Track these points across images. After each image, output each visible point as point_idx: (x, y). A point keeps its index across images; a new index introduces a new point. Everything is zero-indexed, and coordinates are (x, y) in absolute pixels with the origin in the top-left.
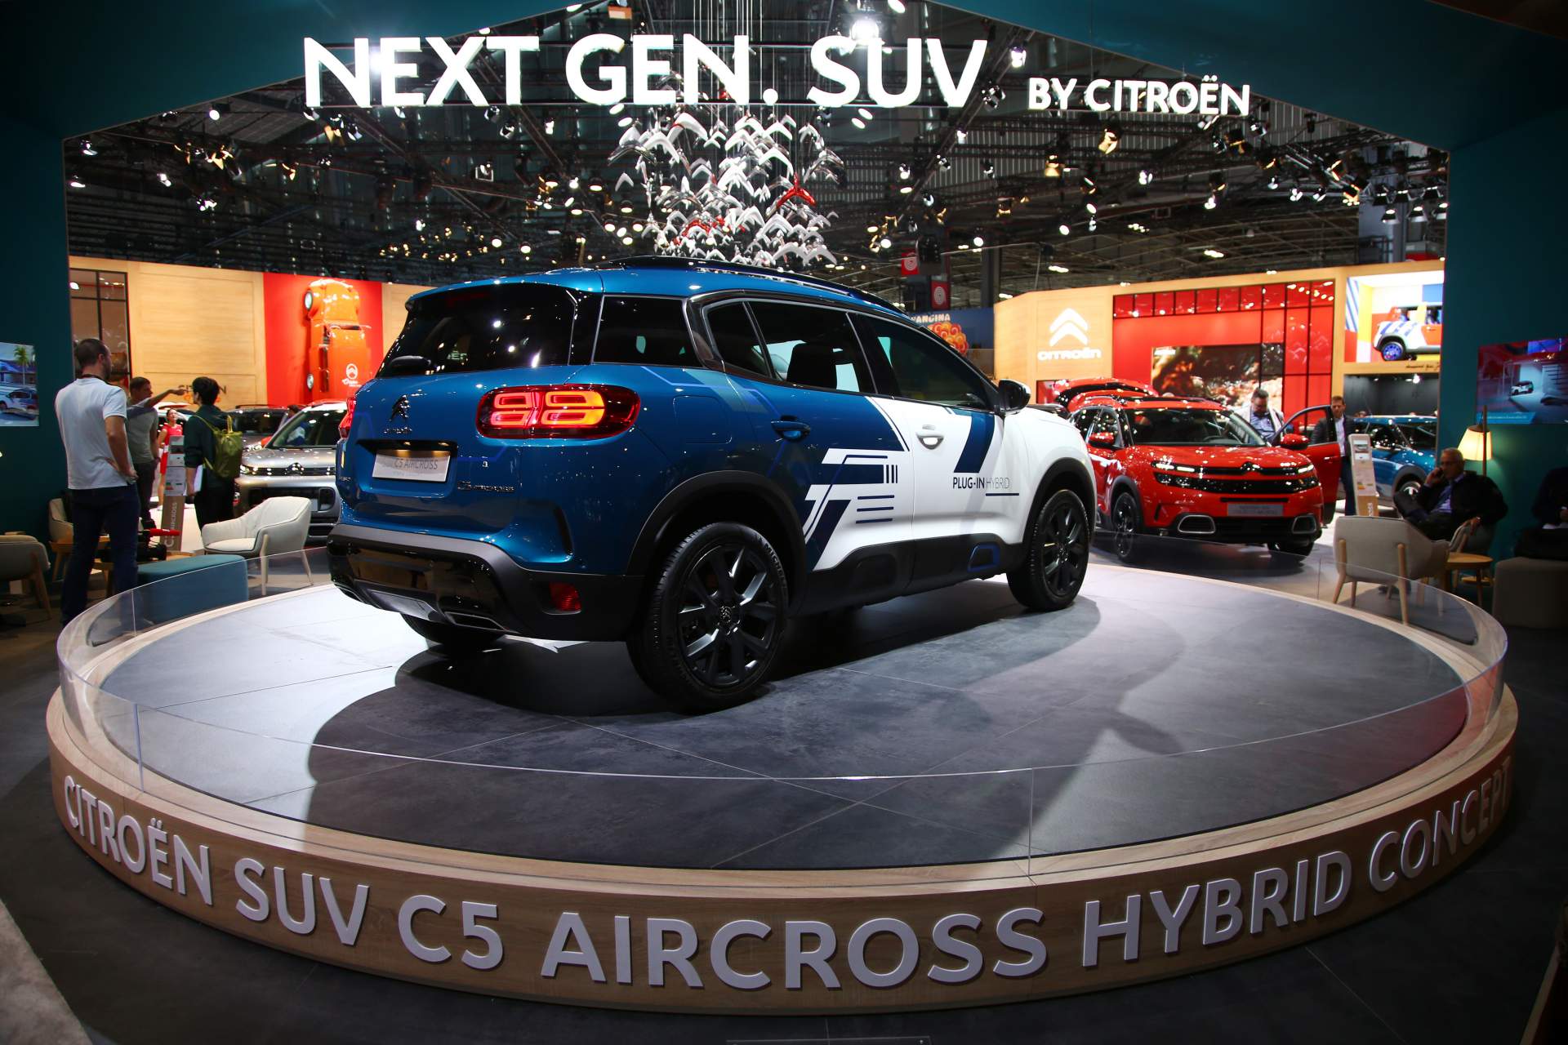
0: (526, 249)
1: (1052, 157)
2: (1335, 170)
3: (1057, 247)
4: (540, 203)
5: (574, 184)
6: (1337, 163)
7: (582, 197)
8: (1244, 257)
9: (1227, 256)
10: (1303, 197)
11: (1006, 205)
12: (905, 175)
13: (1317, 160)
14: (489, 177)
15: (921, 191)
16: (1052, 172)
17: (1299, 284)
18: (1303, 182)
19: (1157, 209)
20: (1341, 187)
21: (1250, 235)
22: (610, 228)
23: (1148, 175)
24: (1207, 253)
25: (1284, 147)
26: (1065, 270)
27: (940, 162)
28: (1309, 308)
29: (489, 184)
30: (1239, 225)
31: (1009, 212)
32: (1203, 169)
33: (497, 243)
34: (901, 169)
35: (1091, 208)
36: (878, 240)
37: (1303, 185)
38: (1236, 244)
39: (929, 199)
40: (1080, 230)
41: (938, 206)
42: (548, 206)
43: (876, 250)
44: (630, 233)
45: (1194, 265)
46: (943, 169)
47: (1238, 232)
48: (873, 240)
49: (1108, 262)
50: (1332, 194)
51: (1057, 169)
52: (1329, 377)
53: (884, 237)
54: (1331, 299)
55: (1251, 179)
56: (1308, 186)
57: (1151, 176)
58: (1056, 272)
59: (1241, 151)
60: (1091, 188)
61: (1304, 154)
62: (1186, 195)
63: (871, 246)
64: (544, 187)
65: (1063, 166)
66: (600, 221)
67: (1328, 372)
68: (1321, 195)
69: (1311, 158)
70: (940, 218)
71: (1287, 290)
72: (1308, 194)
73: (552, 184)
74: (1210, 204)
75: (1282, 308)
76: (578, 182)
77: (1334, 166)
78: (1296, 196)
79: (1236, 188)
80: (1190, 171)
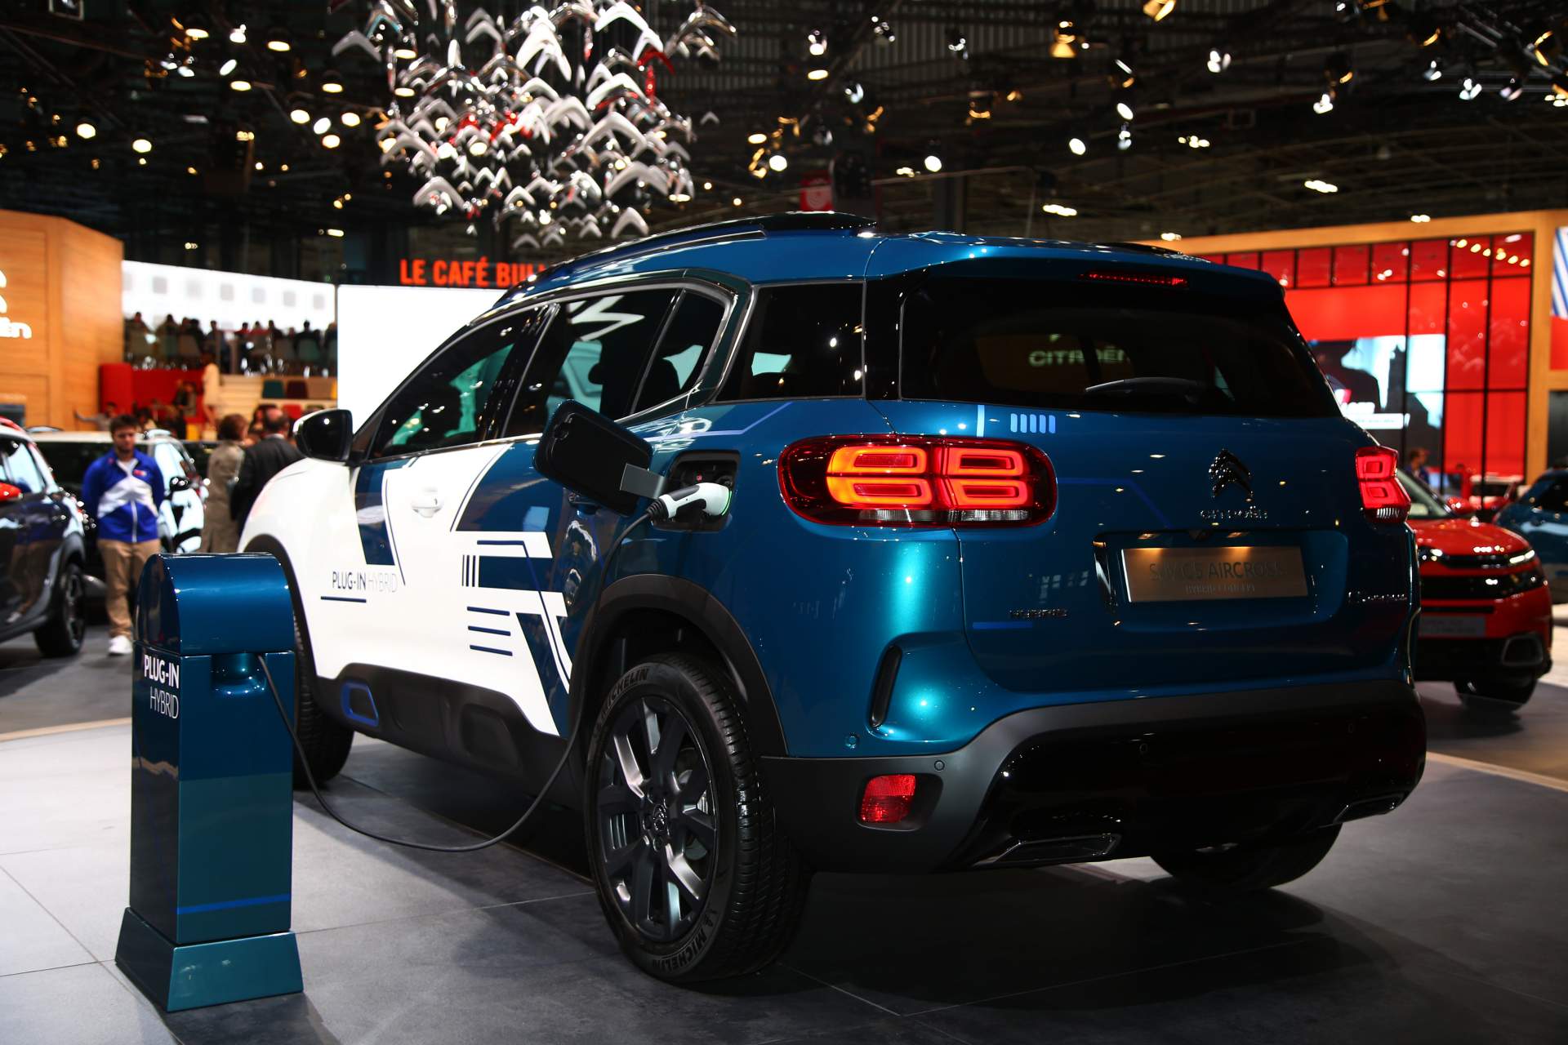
0: (142, 146)
1: (1064, 24)
2: (1541, 48)
3: (1061, 173)
4: (172, 66)
5: (238, 36)
6: (1546, 36)
7: (252, 60)
8: (1370, 191)
9: (1341, 190)
10: (1481, 94)
11: (981, 107)
12: (818, 49)
13: (1509, 31)
14: (75, 12)
15: (842, 77)
16: (1062, 50)
17: (1472, 239)
18: (1483, 68)
19: (1232, 112)
20: (1549, 76)
21: (1384, 155)
22: (300, 117)
23: (1222, 56)
24: (1309, 184)
25: (1455, 8)
26: (1072, 212)
27: (878, 30)
28: (1490, 279)
29: (77, 25)
30: (1368, 138)
31: (986, 115)
32: (1315, 46)
33: (86, 131)
34: (812, 38)
35: (1125, 111)
36: (765, 158)
37: (1482, 73)
38: (1359, 171)
39: (855, 91)
40: (1103, 145)
41: (868, 104)
42: (186, 72)
43: (761, 173)
44: (337, 128)
45: (1286, 205)
46: (881, 41)
47: (1361, 150)
48: (757, 156)
49: (1143, 200)
50: (1531, 88)
51: (1071, 45)
52: (1521, 396)
53: (774, 153)
54: (1525, 263)
55: (1394, 63)
56: (1491, 74)
57: (1227, 58)
58: (1055, 216)
59: (1383, 16)
60: (1126, 76)
61: (1490, 21)
62: (1282, 90)
63: (753, 166)
64: (181, 36)
65: (1081, 39)
66: (282, 103)
67: (1522, 386)
68: (1513, 91)
69: (1500, 28)
70: (872, 123)
71: (1451, 249)
72: (1495, 88)
73: (197, 34)
74: (1324, 105)
75: (1440, 279)
76: (246, 33)
77: (1540, 40)
78: (1470, 91)
79: (1367, 78)
80: (1290, 49)
